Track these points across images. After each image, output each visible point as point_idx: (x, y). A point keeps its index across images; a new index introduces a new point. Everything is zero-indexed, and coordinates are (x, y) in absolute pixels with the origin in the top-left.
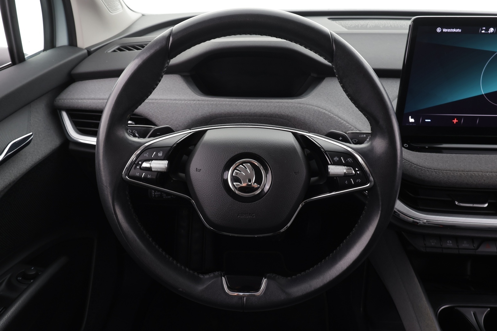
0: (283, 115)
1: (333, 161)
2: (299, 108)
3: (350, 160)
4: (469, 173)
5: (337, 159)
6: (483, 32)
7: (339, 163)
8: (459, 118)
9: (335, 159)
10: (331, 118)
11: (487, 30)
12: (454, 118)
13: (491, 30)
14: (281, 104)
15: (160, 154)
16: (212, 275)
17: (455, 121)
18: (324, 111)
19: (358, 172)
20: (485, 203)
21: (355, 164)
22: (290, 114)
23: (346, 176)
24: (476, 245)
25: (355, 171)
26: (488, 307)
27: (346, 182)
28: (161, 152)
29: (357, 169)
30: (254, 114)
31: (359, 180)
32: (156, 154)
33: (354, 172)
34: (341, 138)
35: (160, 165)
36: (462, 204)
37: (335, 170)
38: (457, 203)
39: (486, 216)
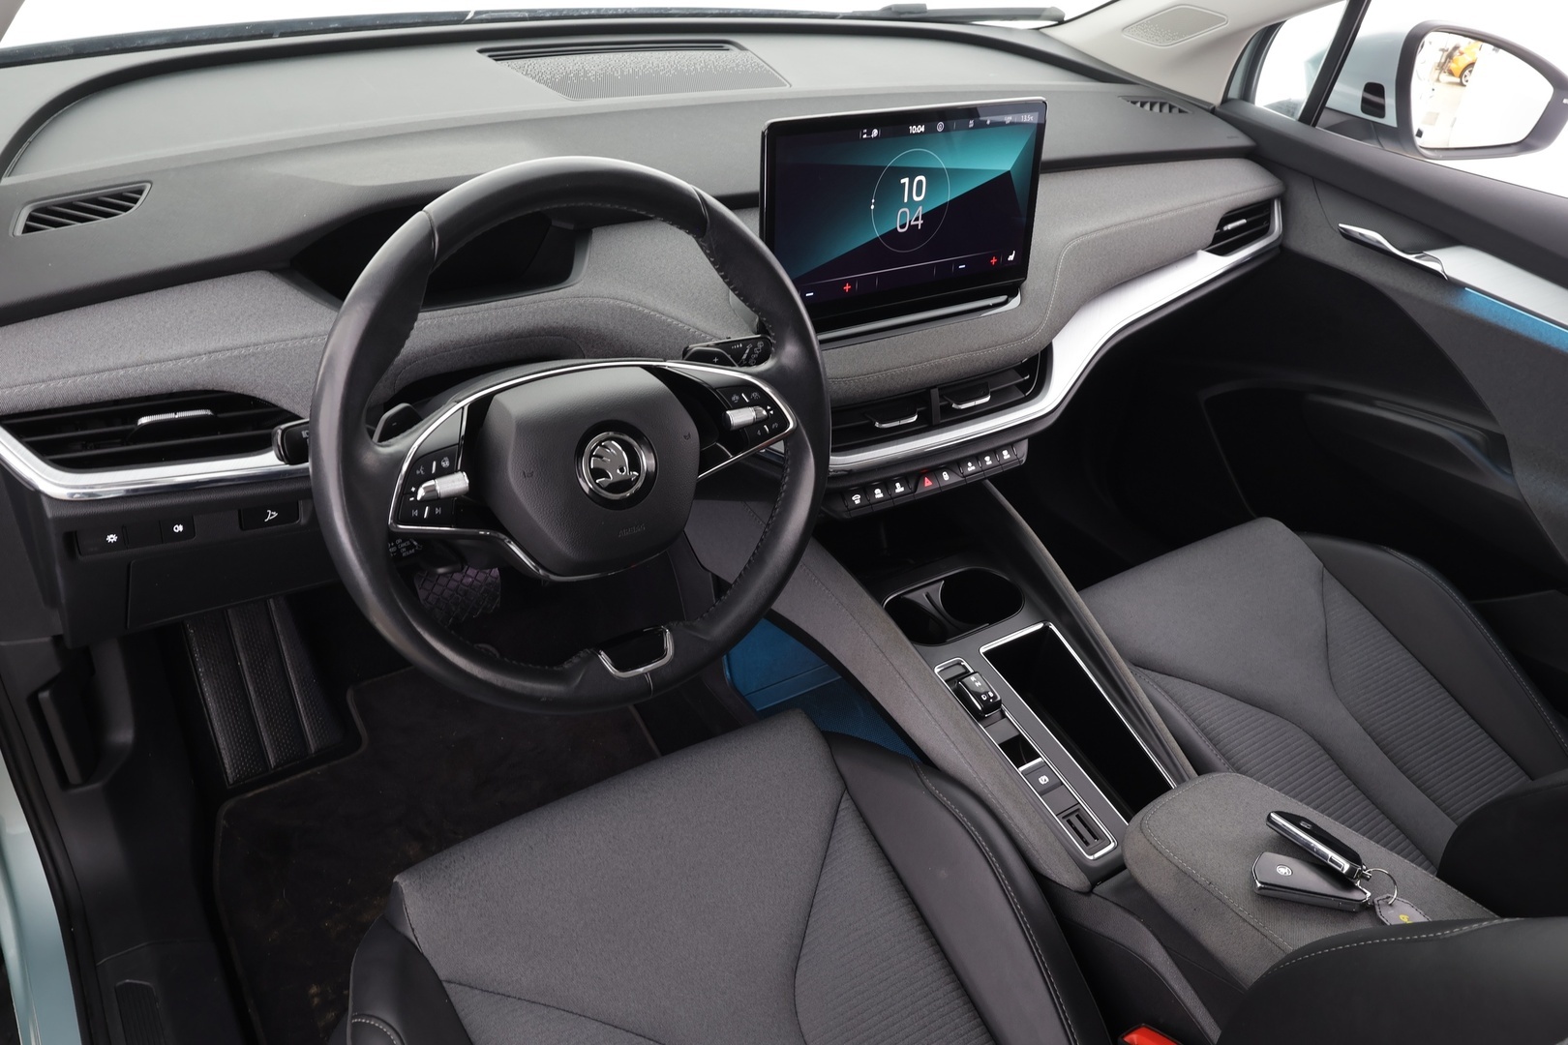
0: (554, 328)
1: (732, 402)
2: (580, 307)
3: (755, 395)
4: (889, 372)
5: (737, 398)
6: (865, 136)
7: (741, 405)
8: (851, 282)
9: (733, 399)
10: (647, 317)
11: (869, 133)
12: (844, 283)
13: (875, 132)
14: (541, 305)
15: (446, 464)
16: (575, 660)
17: (847, 287)
18: (629, 305)
19: (772, 412)
20: (912, 415)
21: (764, 400)
22: (567, 324)
23: (757, 423)
24: (912, 486)
25: (768, 411)
26: (940, 580)
27: (759, 433)
28: (446, 459)
29: (769, 408)
30: (496, 336)
31: (775, 425)
32: (439, 466)
33: (764, 413)
34: (716, 360)
35: (456, 483)
36: (885, 426)
37: (740, 417)
38: (877, 425)
39: (919, 436)
